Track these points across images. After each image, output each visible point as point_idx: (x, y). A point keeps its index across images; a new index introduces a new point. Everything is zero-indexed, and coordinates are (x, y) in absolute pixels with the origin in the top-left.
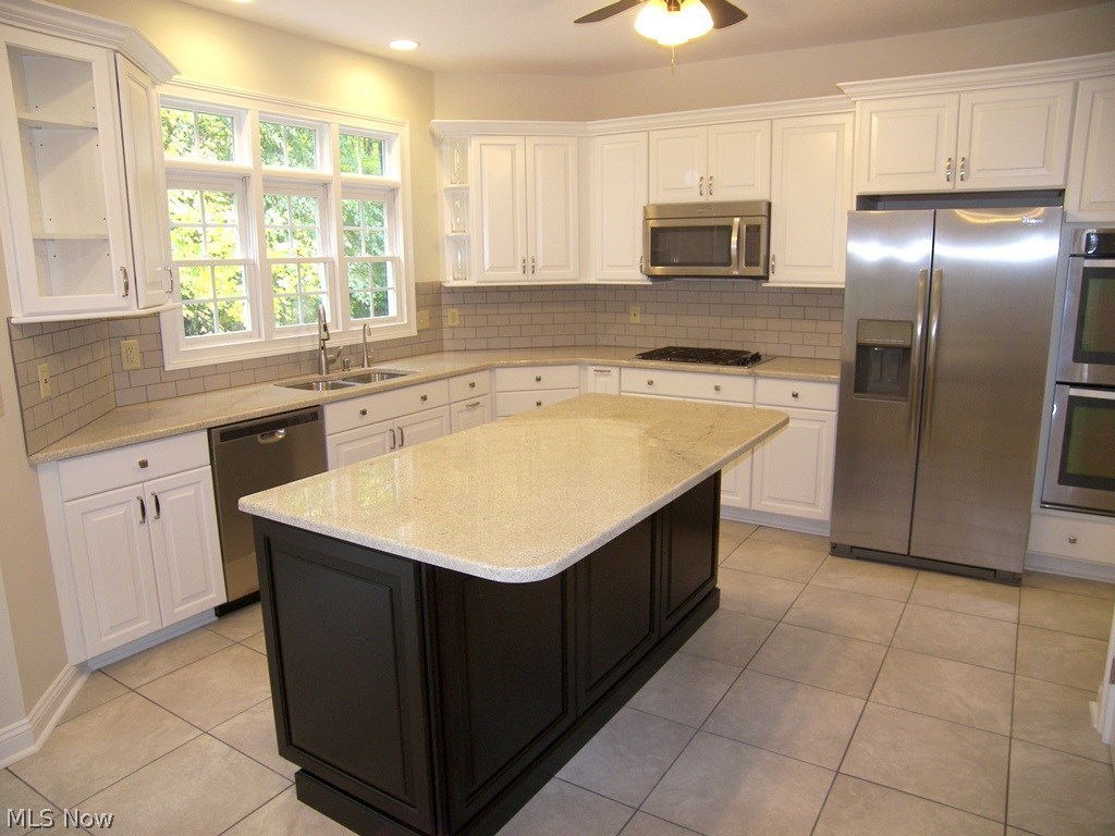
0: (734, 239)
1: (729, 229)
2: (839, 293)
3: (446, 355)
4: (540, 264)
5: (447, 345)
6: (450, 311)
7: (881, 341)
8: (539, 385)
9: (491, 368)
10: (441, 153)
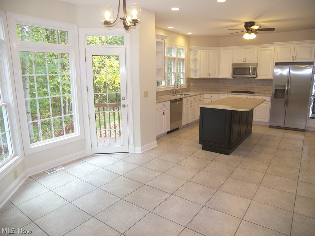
0: (250, 70)
1: (249, 68)
2: (272, 80)
3: (190, 92)
4: (211, 74)
5: (191, 90)
6: (191, 83)
7: (279, 88)
8: (211, 97)
9: (203, 94)
10: (191, 52)
